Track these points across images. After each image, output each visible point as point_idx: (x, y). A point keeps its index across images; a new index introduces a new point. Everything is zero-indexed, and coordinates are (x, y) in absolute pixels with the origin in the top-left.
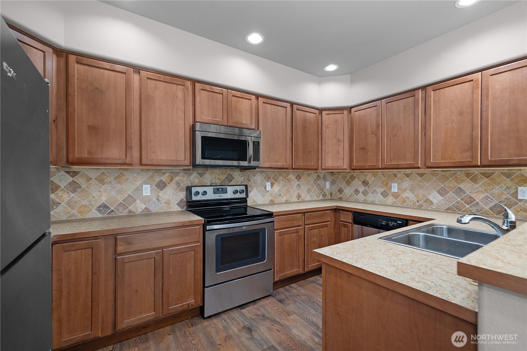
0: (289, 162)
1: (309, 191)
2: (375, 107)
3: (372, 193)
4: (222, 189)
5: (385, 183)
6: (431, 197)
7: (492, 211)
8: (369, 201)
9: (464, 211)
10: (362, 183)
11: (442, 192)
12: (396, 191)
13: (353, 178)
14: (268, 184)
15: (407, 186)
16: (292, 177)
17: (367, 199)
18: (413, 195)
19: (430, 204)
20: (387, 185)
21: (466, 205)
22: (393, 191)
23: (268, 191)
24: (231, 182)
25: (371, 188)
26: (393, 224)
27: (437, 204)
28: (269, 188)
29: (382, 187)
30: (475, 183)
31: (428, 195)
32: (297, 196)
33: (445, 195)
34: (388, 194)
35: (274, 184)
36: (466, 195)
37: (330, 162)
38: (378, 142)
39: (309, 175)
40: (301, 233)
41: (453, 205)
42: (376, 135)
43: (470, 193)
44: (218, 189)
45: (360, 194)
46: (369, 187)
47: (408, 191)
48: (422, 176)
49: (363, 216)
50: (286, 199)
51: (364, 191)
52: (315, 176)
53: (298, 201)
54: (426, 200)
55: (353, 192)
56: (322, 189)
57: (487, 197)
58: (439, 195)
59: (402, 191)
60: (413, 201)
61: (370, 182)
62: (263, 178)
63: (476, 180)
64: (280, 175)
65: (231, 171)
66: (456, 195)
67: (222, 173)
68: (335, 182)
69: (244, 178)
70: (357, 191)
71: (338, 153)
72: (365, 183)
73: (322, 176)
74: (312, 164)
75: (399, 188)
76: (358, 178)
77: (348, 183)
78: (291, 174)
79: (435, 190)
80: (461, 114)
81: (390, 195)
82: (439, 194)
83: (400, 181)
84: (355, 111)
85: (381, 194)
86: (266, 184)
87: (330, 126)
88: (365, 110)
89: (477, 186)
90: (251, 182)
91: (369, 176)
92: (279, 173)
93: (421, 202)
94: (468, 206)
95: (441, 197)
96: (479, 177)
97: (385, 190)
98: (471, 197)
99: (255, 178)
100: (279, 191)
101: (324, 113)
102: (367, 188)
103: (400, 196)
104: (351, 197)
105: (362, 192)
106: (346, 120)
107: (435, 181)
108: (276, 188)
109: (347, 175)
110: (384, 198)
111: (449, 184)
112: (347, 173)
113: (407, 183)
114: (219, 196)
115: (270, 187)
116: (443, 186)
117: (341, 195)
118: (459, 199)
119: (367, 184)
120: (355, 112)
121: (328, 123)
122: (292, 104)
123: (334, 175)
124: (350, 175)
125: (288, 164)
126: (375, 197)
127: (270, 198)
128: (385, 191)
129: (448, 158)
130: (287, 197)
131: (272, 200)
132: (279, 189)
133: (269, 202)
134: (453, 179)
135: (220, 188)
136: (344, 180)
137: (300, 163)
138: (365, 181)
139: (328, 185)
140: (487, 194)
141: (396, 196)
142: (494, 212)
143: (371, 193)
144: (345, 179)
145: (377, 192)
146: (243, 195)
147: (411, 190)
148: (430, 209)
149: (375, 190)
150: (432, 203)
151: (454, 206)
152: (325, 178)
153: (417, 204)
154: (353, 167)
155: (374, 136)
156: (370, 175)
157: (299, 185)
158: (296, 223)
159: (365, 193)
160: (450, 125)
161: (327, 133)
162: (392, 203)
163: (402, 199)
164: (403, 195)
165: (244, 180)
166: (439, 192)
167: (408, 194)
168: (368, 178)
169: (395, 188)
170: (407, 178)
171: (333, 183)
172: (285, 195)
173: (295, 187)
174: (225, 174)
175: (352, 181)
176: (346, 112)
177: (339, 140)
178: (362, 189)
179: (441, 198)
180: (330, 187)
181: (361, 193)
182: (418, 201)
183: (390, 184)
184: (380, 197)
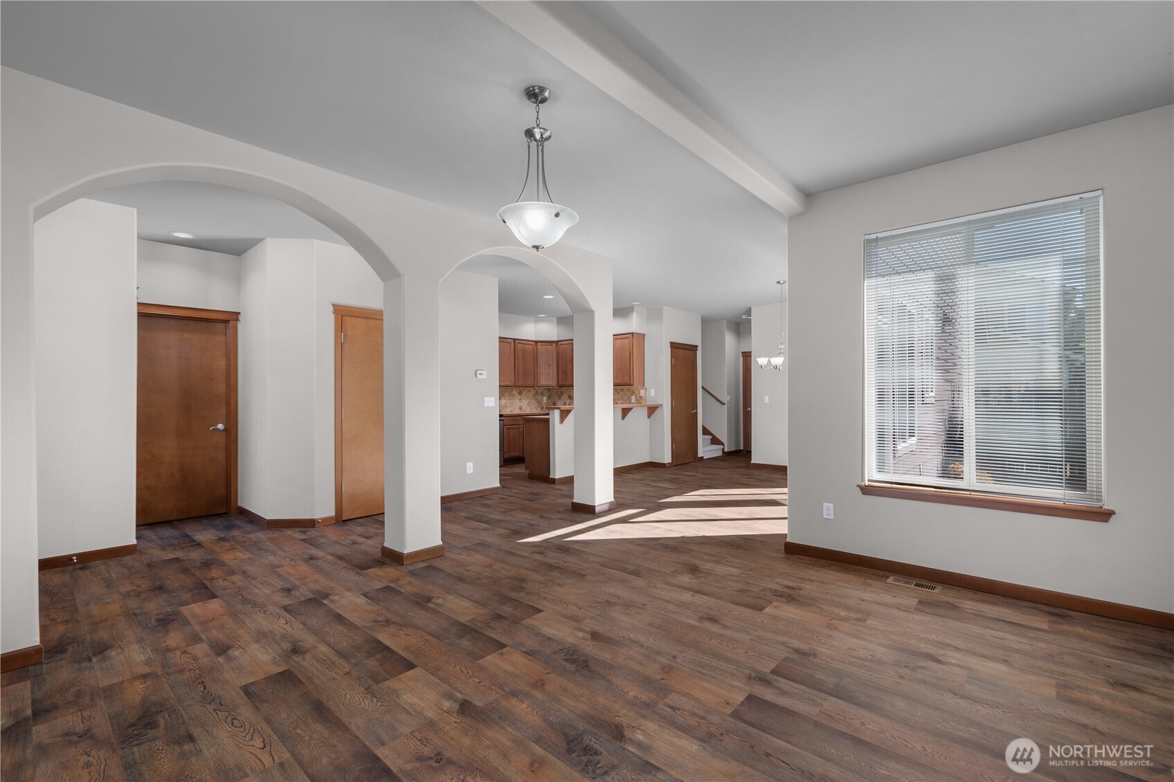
0: (513, 381)
1: (529, 404)
13: (562, 393)
16: (515, 392)
37: (543, 381)
39: (529, 391)
40: (521, 429)
52: (534, 392)
56: (540, 403)
64: (506, 391)
71: (549, 374)
72: (570, 397)
73: (539, 392)
74: (530, 382)
77: (560, 397)
87: (543, 355)
101: (539, 344)
106: (554, 350)
120: (560, 345)
121: (541, 352)
122: (515, 340)
123: (550, 391)
124: (560, 391)
125: (512, 383)
137: (521, 382)
138: (570, 395)
139: (545, 399)
152: (542, 394)
154: (559, 385)
157: (520, 399)
158: (518, 423)
161: (541, 360)
171: (549, 397)
173: (517, 401)
176: (554, 344)
177: (550, 365)
180: (547, 401)
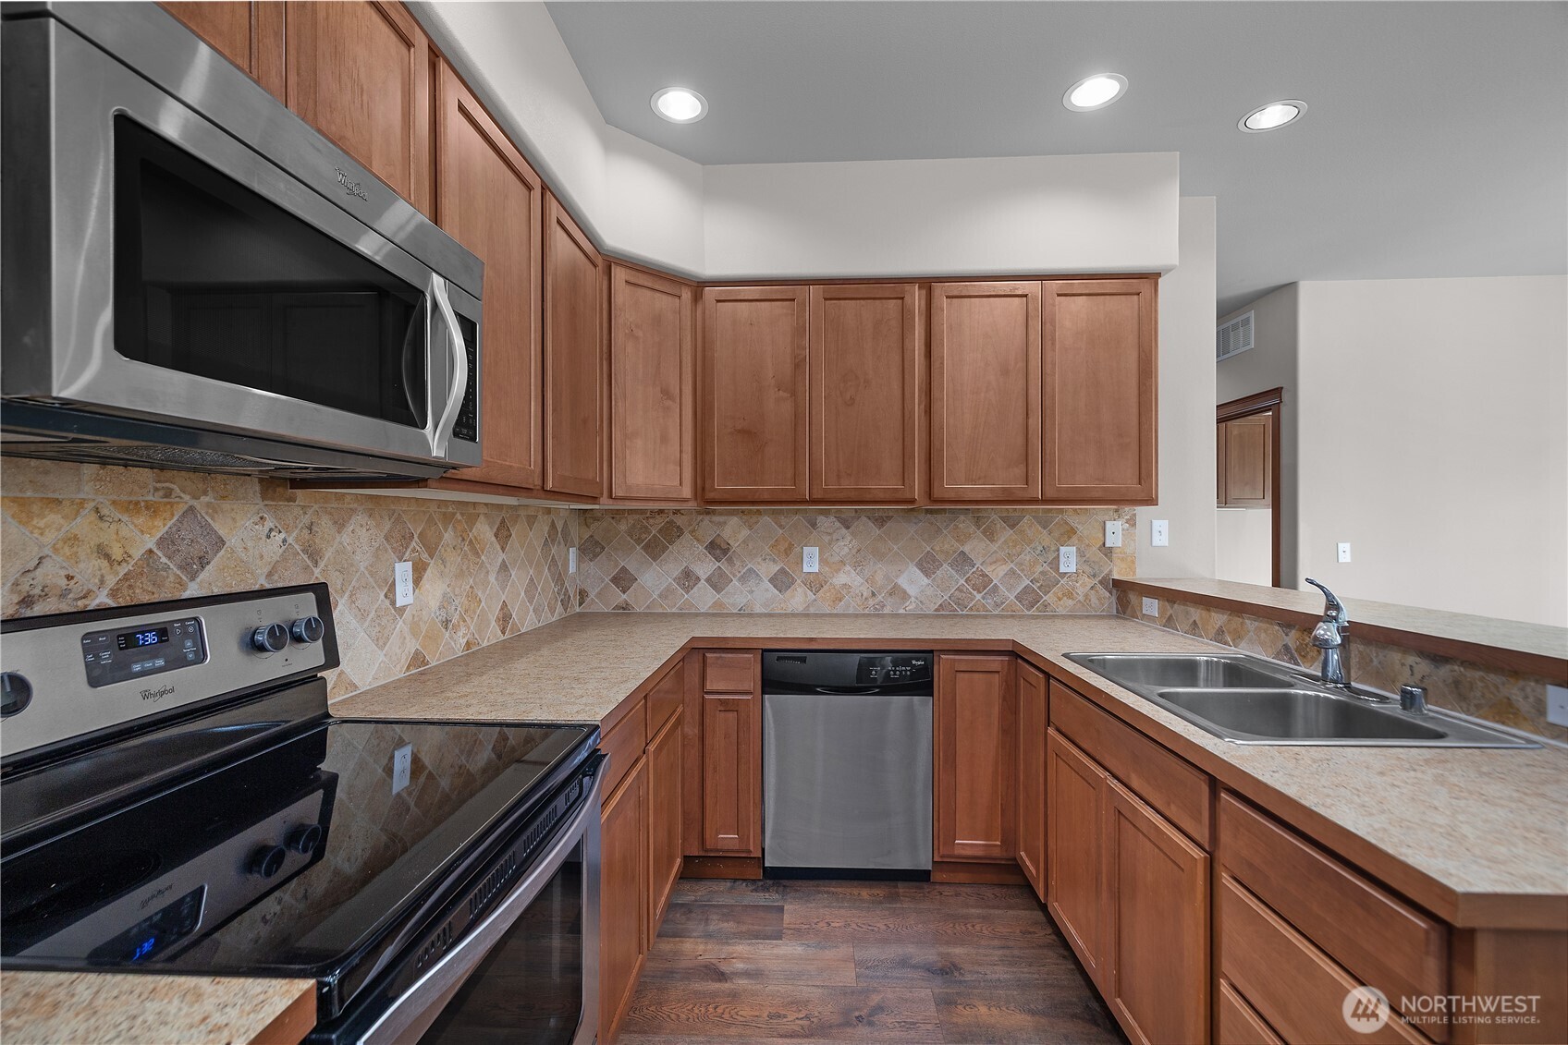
0: (537, 457)
1: (531, 590)
2: (788, 303)
3: (743, 579)
4: (162, 632)
5: (782, 547)
6: (903, 582)
7: (1020, 602)
8: (733, 605)
9: (971, 609)
10: (706, 548)
11: (928, 565)
12: (816, 569)
13: (672, 532)
14: (403, 570)
15: (843, 553)
16: (484, 531)
17: (725, 600)
18: (859, 580)
19: (903, 599)
20: (790, 551)
21: (975, 593)
22: (806, 569)
23: (402, 610)
24: (203, 576)
25: (738, 564)
26: (901, 672)
27: (917, 599)
28: (404, 595)
29: (774, 560)
30: (992, 541)
31: (897, 576)
32: (501, 616)
33: (934, 573)
34: (794, 581)
35: (425, 570)
36: (974, 569)
38: (797, 416)
39: (530, 522)
41: (950, 598)
42: (794, 394)
43: (981, 565)
44: (128, 640)
45: (699, 585)
46: (730, 561)
47: (848, 568)
48: (883, 525)
49: (803, 660)
50: (465, 640)
51: (713, 574)
52: (546, 524)
53: (502, 638)
54: (891, 589)
55: (674, 580)
56: (560, 580)
57: (1012, 572)
58: (922, 574)
59: (830, 567)
60: (862, 595)
61: (734, 544)
62: (381, 539)
63: (992, 534)
64: (447, 520)
65: (205, 493)
66: (957, 571)
67: (133, 507)
68: (598, 550)
69: (284, 541)
70: (688, 578)
71: (664, 439)
72: (718, 549)
73: (560, 526)
74: (591, 476)
75: (822, 561)
76: (692, 532)
77: (655, 551)
78: (482, 517)
79: (912, 561)
80: (1005, 372)
81: (799, 581)
82: (922, 572)
83: (826, 538)
84: (718, 301)
85: (771, 581)
86: (393, 570)
87: (640, 334)
88: (754, 303)
89: (994, 547)
90: (322, 565)
91: (733, 529)
92: (445, 514)
93: (880, 597)
94: (979, 596)
95: (925, 579)
96: (999, 525)
97: (782, 569)
98: (984, 575)
99: (345, 538)
100: (446, 601)
101: (617, 274)
102: (723, 565)
103: (826, 582)
104: (666, 597)
105: (708, 580)
106: (688, 323)
107: (912, 539)
108: (435, 588)
109: (651, 521)
110: (780, 592)
111: (941, 545)
112: (648, 515)
113: (845, 545)
114: (146, 695)
115: (411, 585)
116: (929, 549)
117: (624, 596)
118: (962, 581)
119: (725, 551)
120: (719, 304)
121: (631, 320)
123: (596, 524)
125: (533, 464)
126: (751, 592)
127: (412, 646)
128: (782, 571)
129: (979, 478)
130: (469, 628)
131: (417, 653)
132: (444, 595)
133: (408, 668)
134: (949, 532)
135: (144, 630)
136: (639, 541)
137: (566, 470)
138: (718, 541)
139: (573, 559)
140: (1012, 565)
141: (815, 584)
142: (1023, 605)
143: (739, 580)
144: (644, 536)
145: (758, 575)
146: (308, 656)
147: (857, 565)
148: (902, 611)
149: (751, 570)
150: (905, 596)
151: (952, 598)
152: (566, 536)
153: (871, 602)
154: (710, 495)
155: (785, 395)
156: (734, 520)
157: (504, 567)
159: (717, 583)
160: (983, 395)
161: (629, 359)
162: (804, 606)
163: (832, 590)
164: (834, 580)
165: (284, 558)
166: (920, 566)
167: (847, 577)
168: (727, 533)
169: (811, 562)
170: (844, 531)
171: (591, 551)
172: (465, 621)
173: (492, 578)
174: (154, 510)
175: (671, 542)
176: (685, 295)
177: (666, 393)
178: (705, 568)
179: (926, 581)
180: (578, 567)
181: (702, 581)
182: (873, 595)
183: (798, 549)
184: (767, 590)
